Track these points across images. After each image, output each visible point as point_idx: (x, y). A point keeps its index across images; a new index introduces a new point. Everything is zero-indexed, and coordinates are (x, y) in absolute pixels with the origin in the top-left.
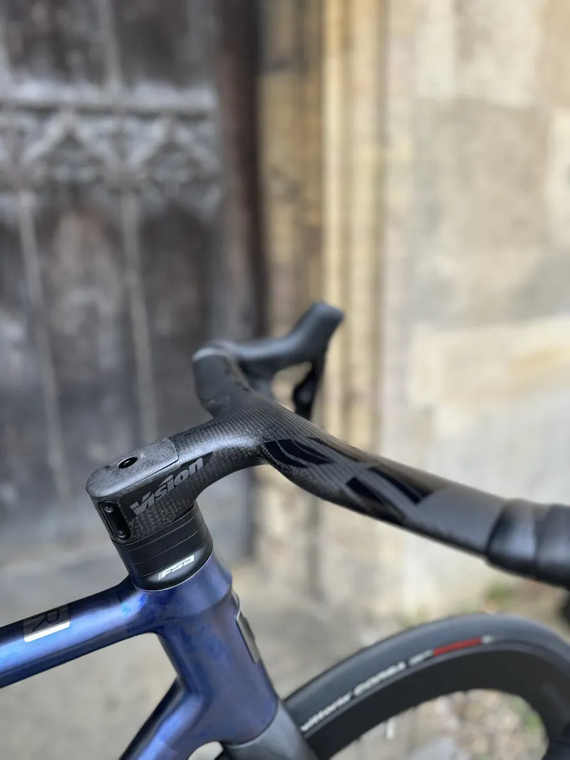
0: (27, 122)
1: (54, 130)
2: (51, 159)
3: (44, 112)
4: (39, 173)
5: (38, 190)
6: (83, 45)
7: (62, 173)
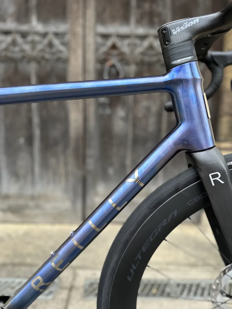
0: (138, 42)
1: (146, 43)
2: (143, 54)
3: (143, 37)
4: (139, 58)
5: (137, 64)
6: (159, 15)
7: (147, 59)
